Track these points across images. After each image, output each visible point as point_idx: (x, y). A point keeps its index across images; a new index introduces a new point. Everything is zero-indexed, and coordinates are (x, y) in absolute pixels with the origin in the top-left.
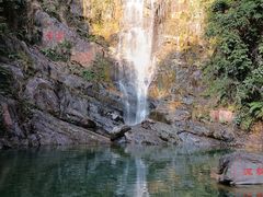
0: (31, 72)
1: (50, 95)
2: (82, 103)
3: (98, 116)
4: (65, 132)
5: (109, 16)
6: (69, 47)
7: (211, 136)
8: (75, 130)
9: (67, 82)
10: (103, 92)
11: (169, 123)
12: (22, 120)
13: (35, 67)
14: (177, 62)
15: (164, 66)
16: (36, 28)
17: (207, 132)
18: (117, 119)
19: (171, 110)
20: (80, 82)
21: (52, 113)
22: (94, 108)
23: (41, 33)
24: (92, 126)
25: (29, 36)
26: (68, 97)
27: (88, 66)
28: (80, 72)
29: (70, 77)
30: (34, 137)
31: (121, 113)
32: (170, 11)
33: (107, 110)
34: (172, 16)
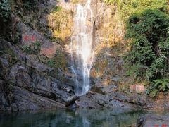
0: (13, 62)
1: (26, 76)
2: (47, 82)
3: (57, 90)
4: (35, 101)
5: (65, 26)
6: (39, 45)
7: (131, 102)
8: (42, 99)
9: (37, 68)
10: (61, 74)
11: (104, 94)
12: (7, 94)
13: (16, 58)
14: (108, 54)
15: (100, 56)
16: (18, 34)
17: (129, 99)
18: (70, 92)
19: (105, 85)
20: (46, 67)
21: (27, 88)
22: (55, 85)
23: (20, 37)
24: (53, 97)
25: (13, 39)
26: (38, 77)
27: (51, 57)
28: (46, 61)
29: (39, 64)
31: (73, 88)
32: (103, 22)
33: (63, 85)
34: (104, 25)
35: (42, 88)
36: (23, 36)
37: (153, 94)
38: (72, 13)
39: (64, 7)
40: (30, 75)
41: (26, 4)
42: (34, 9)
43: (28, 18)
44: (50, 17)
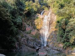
0: (22, 37)
1: (26, 41)
2: (32, 43)
3: (35, 45)
5: (40, 24)
6: (31, 31)
7: (57, 50)
9: (30, 38)
10: (37, 40)
11: (49, 47)
13: (23, 36)
18: (39, 46)
21: (26, 45)
25: (23, 30)
26: (30, 41)
27: (34, 35)
28: (33, 36)
29: (31, 37)
30: (21, 49)
31: (41, 45)
32: (53, 21)
33: (37, 44)
34: (54, 22)
35: (31, 45)
36: (26, 28)
37: (65, 47)
38: (43, 19)
39: (40, 17)
40: (27, 41)
41: (28, 18)
42: (30, 19)
43: (28, 23)
44: (35, 21)
